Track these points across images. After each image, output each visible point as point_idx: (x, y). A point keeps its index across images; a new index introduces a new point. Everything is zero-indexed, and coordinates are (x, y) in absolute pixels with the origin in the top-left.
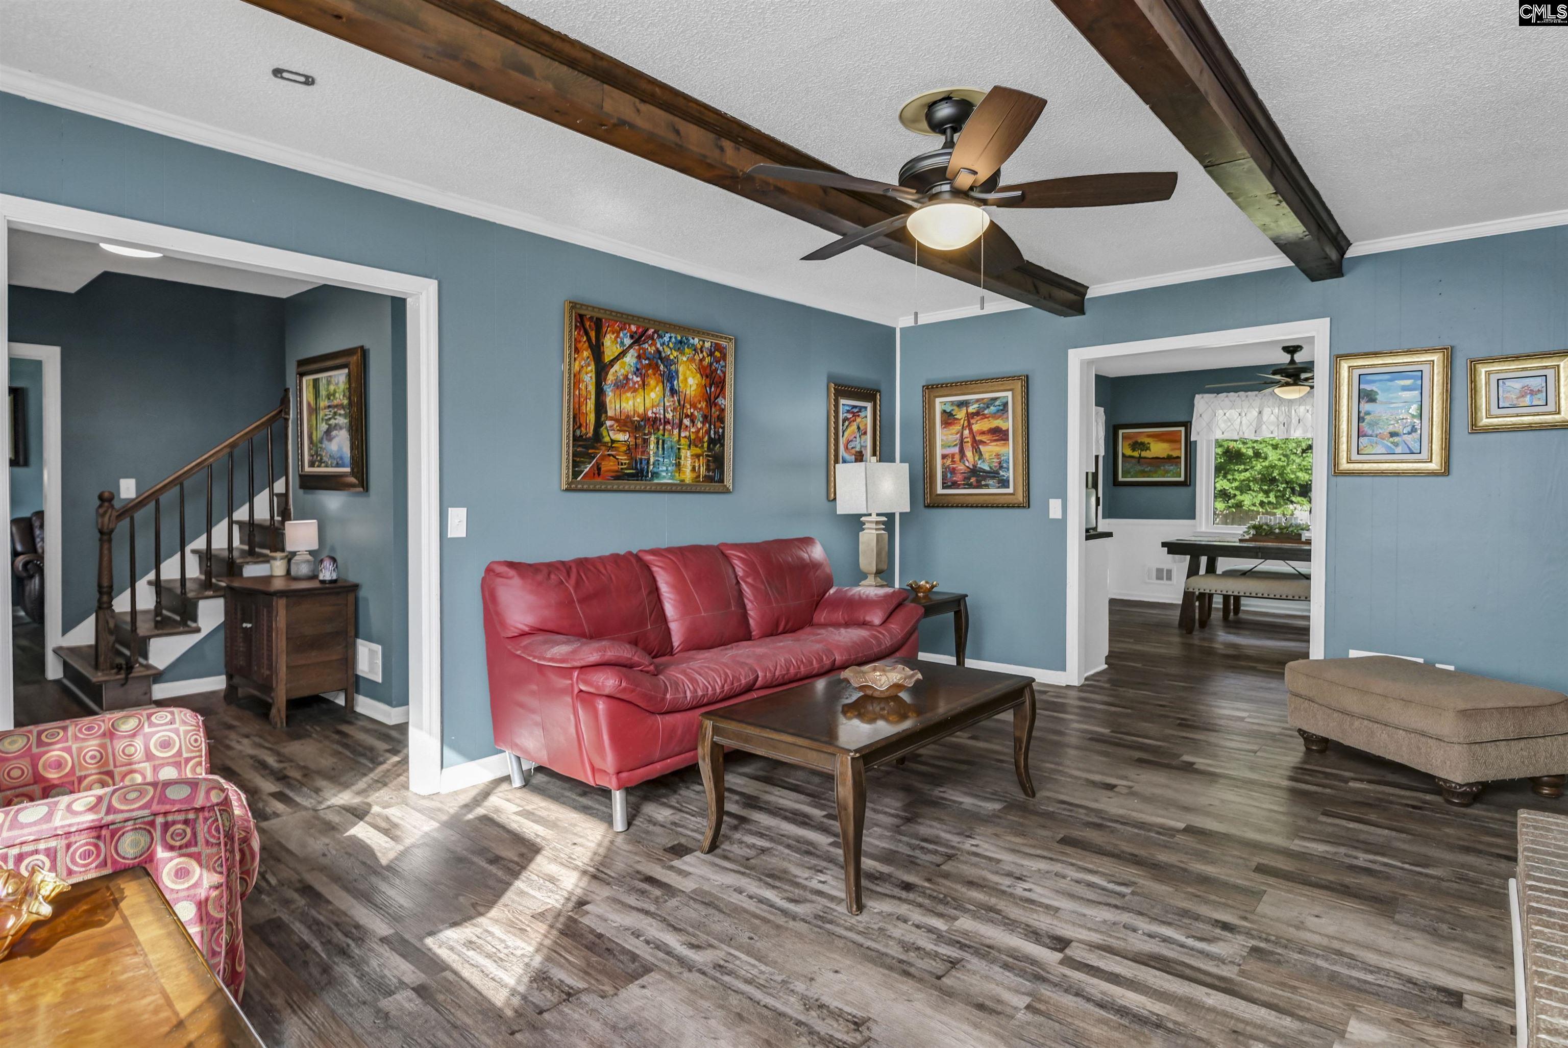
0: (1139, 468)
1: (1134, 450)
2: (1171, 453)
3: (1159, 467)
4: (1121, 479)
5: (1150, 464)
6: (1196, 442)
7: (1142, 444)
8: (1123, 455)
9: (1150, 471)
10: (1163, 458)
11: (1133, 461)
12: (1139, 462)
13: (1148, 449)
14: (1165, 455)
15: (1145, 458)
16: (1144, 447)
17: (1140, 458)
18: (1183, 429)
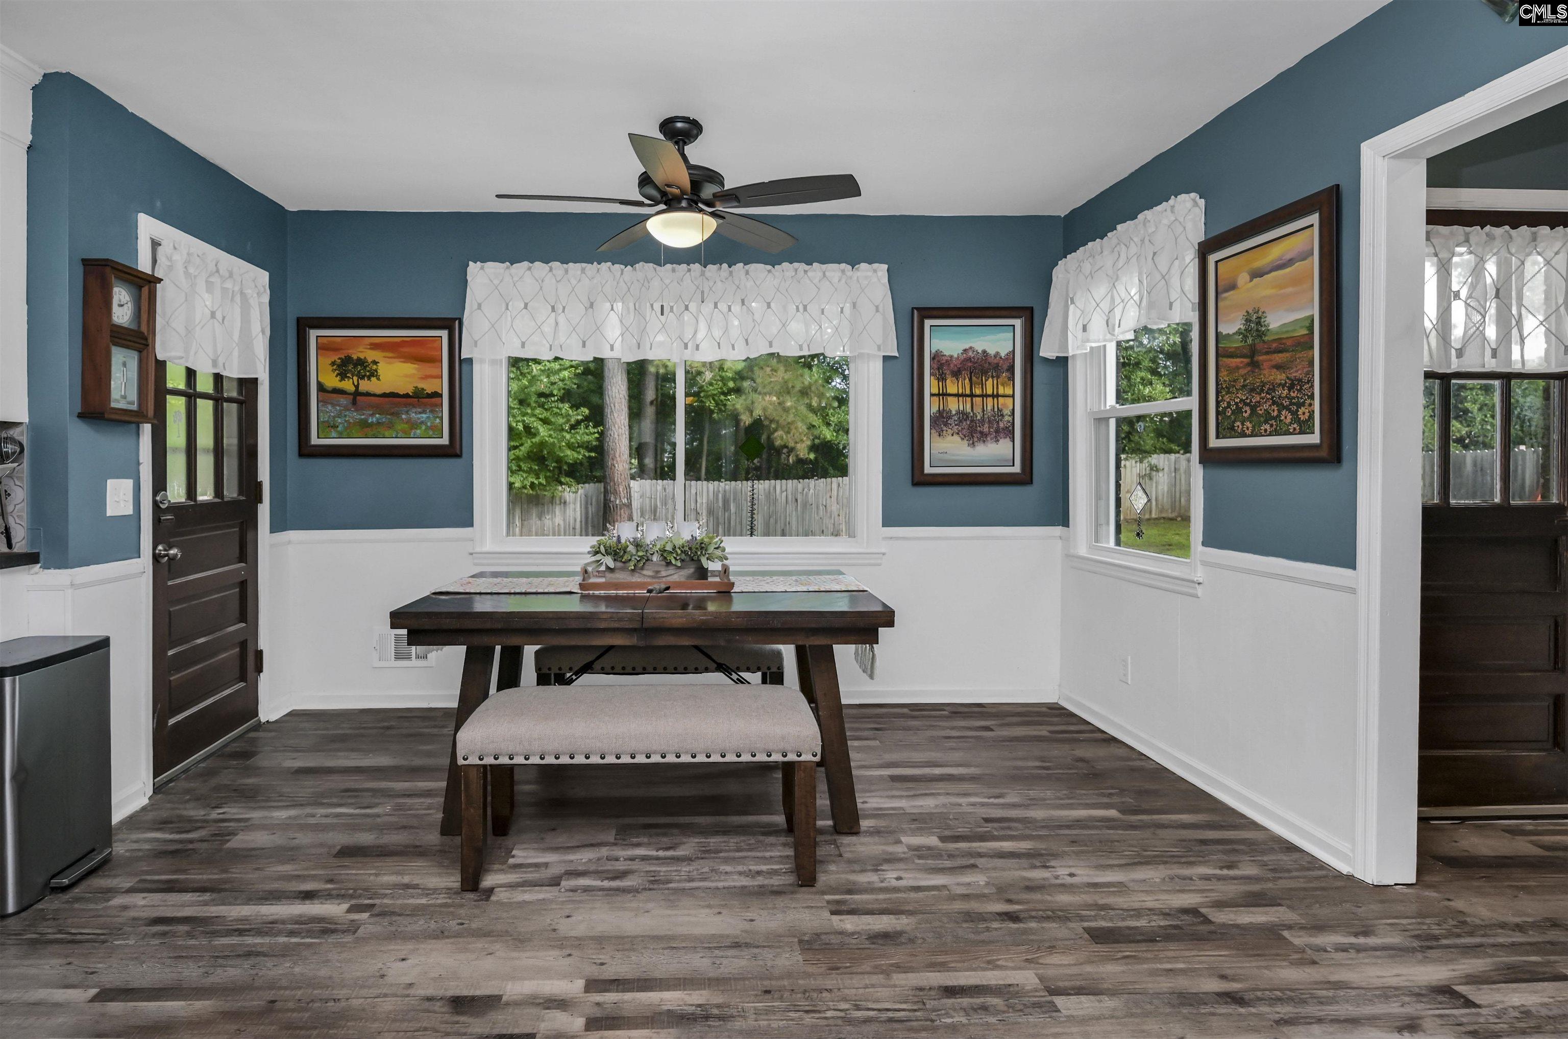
0: (355, 416)
1: (343, 376)
2: (421, 385)
3: (397, 414)
4: (315, 440)
5: (379, 409)
6: (470, 361)
7: (361, 362)
8: (321, 388)
9: (379, 423)
10: (407, 396)
11: (344, 401)
12: (354, 403)
13: (373, 374)
14: (409, 390)
15: (368, 394)
16: (365, 369)
17: (357, 393)
18: (444, 334)
